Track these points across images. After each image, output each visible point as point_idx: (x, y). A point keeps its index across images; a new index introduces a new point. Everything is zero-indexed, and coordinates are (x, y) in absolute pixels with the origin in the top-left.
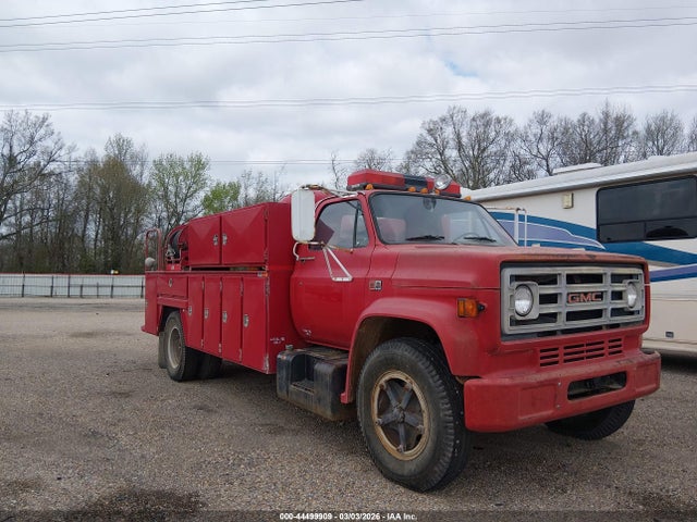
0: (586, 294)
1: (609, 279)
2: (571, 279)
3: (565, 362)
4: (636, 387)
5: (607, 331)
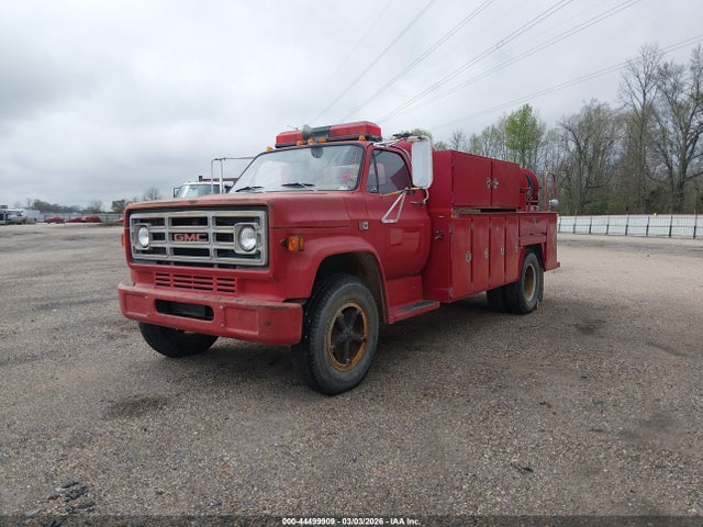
1: (212, 222)
2: (176, 222)
3: (176, 286)
4: (226, 325)
5: (215, 269)
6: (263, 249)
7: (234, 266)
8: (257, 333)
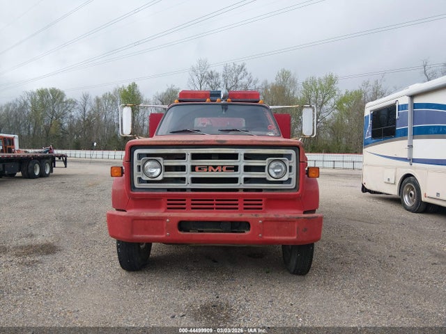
0: (215, 167)
1: (243, 157)
3: (192, 208)
4: (263, 235)
5: (241, 193)
6: (293, 176)
7: (260, 190)
8: (295, 238)
